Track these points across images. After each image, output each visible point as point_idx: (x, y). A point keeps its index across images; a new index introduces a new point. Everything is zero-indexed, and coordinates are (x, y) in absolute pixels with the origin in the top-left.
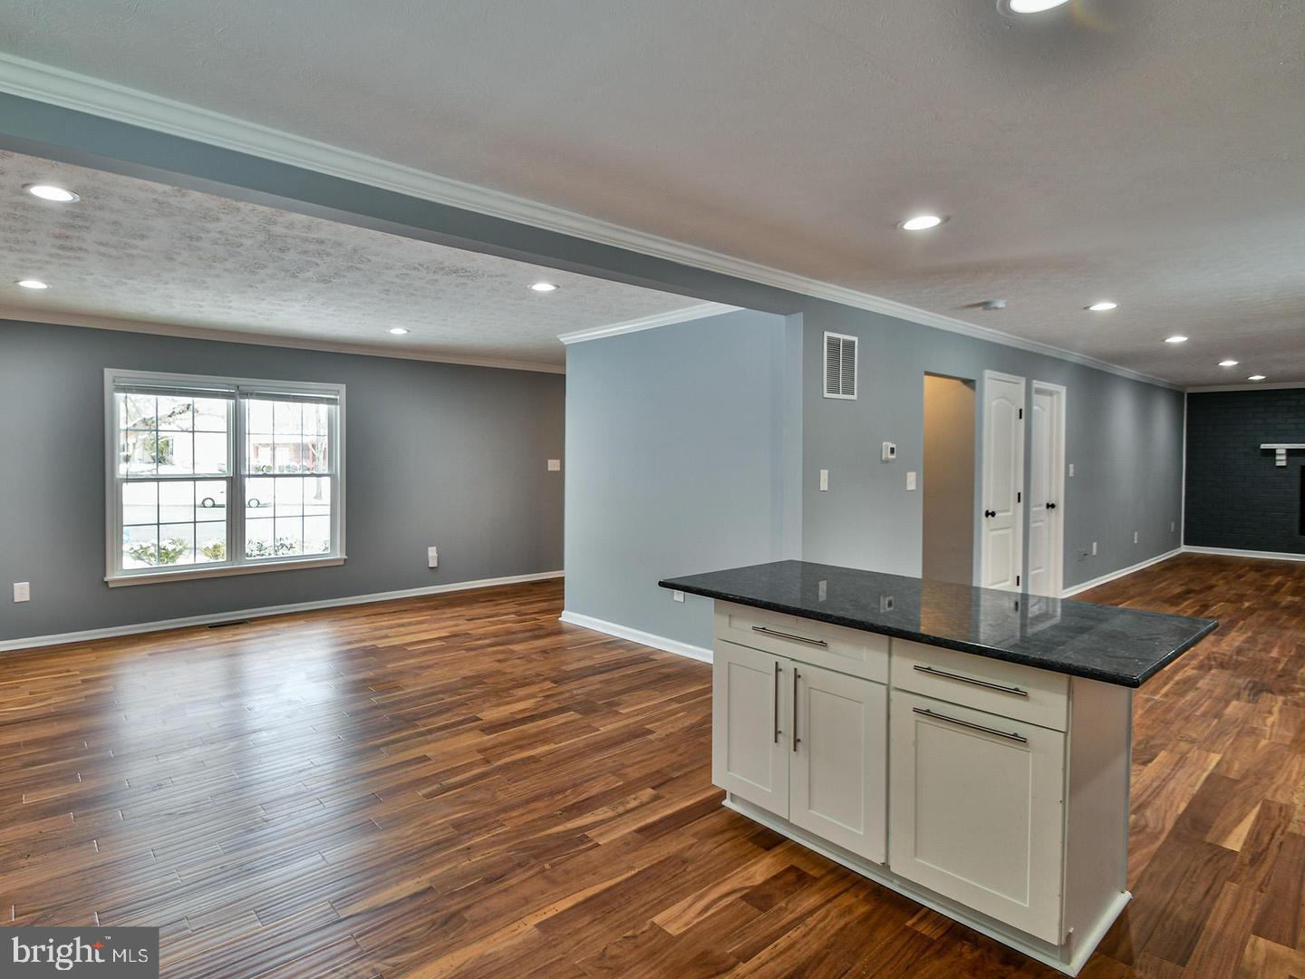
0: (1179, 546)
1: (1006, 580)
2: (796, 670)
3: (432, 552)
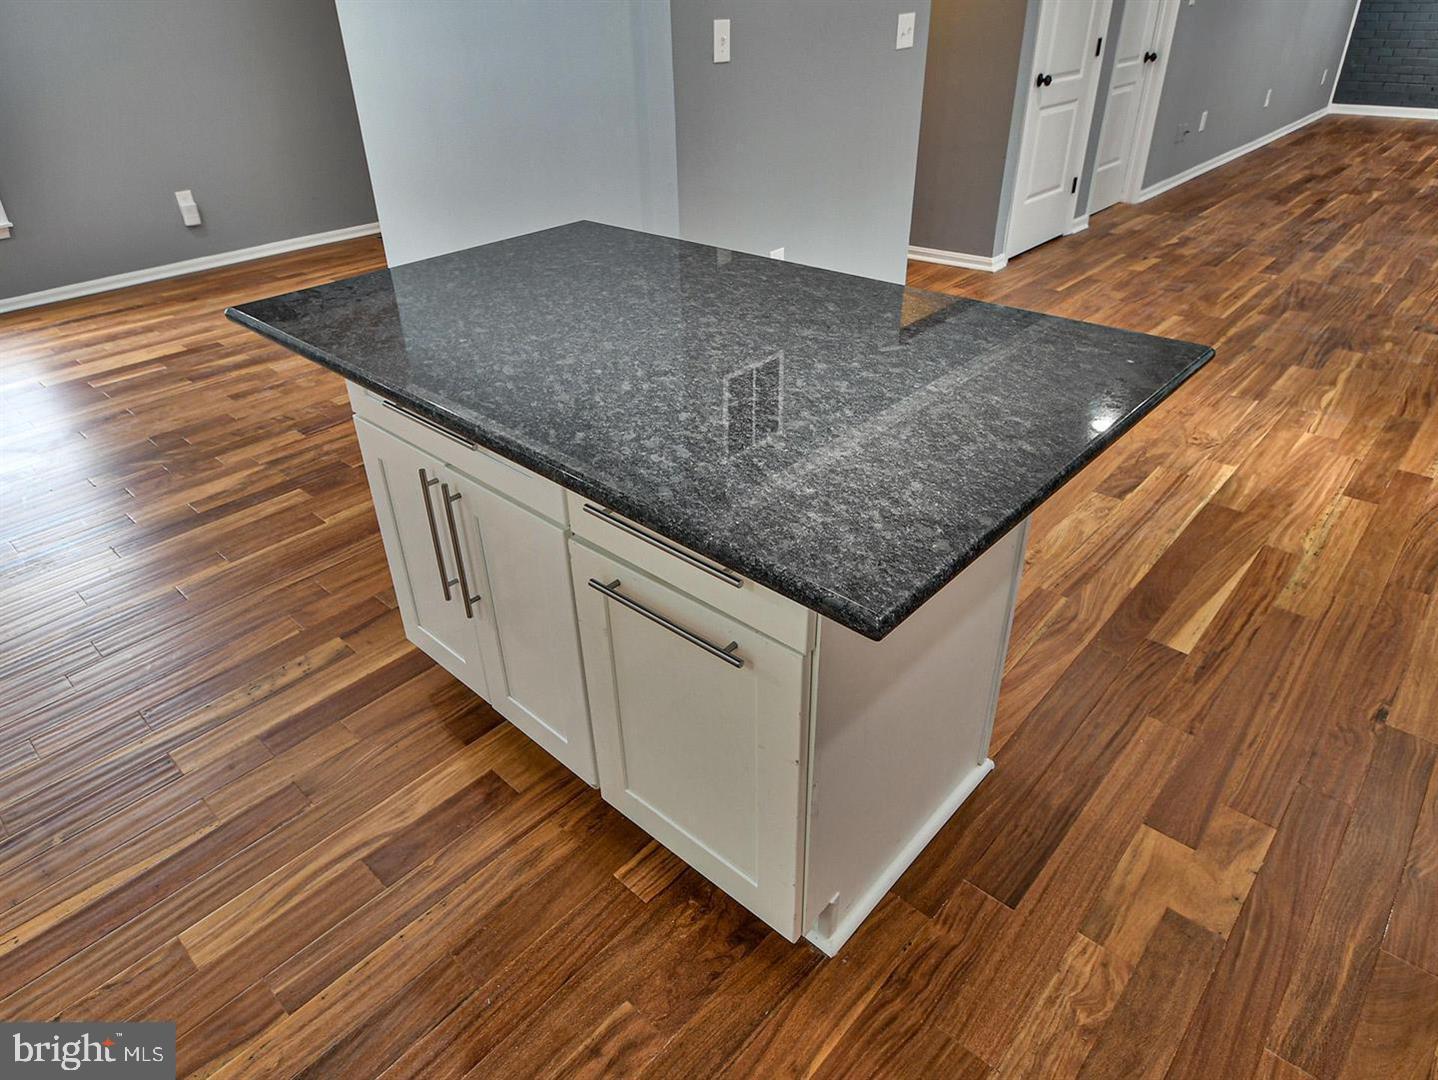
0: (1324, 105)
1: (1057, 187)
2: (445, 487)
3: (185, 200)
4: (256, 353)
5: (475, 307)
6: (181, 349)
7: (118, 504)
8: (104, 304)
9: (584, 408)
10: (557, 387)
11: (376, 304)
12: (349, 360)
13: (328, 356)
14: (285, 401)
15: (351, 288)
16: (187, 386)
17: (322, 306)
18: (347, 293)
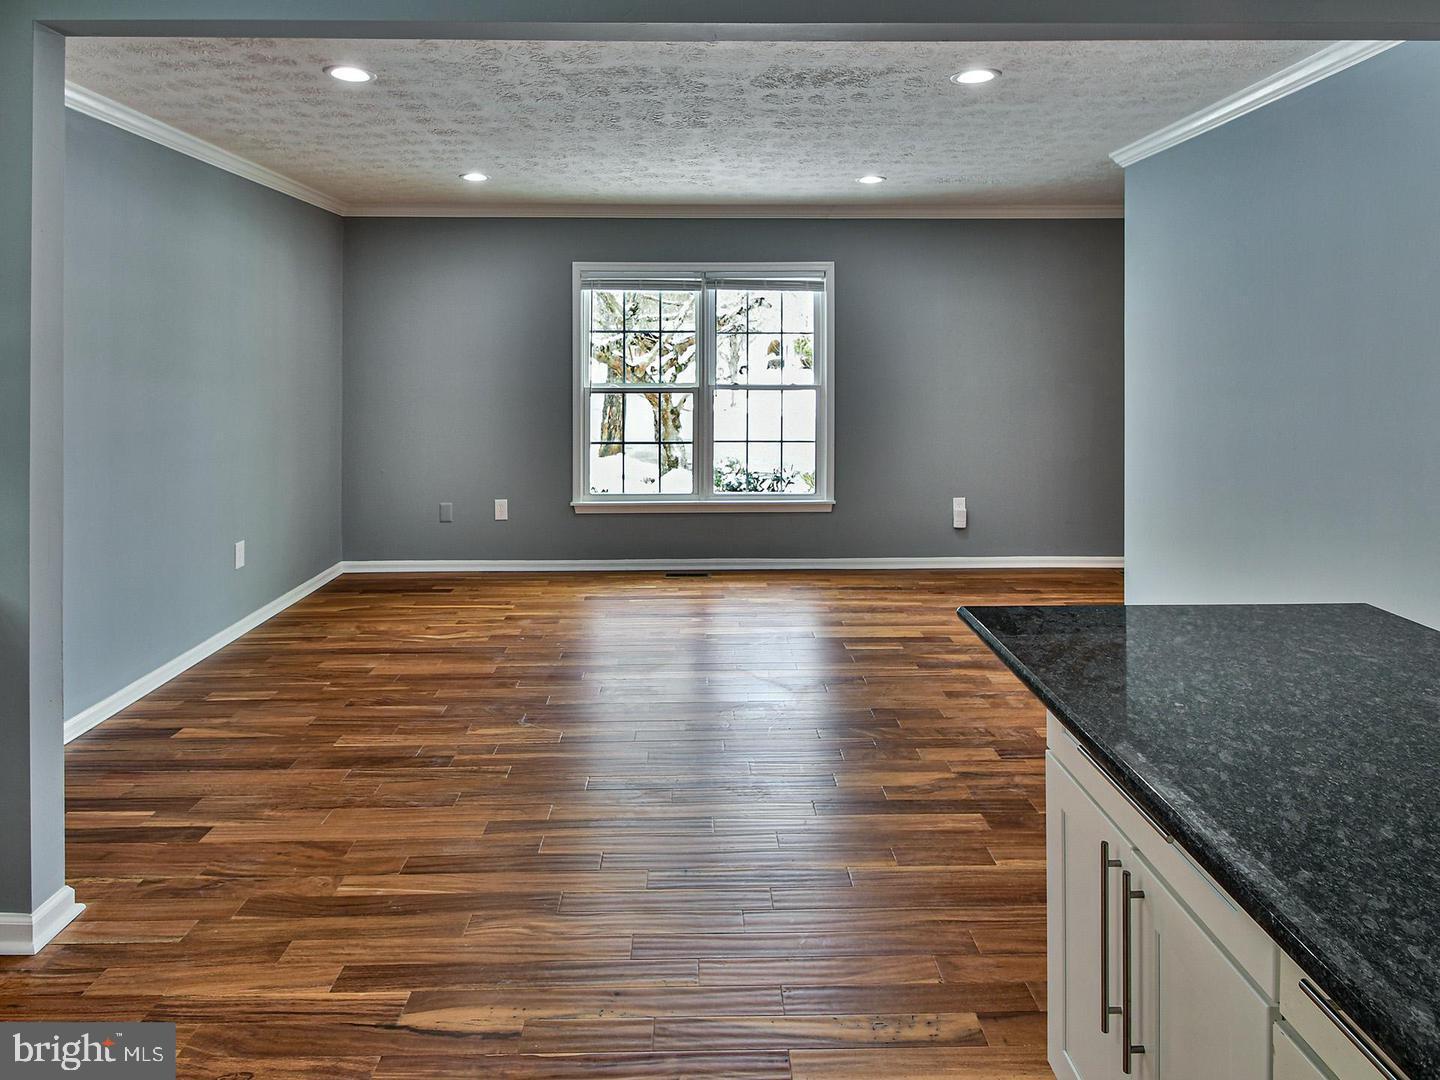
2: (1127, 875)
3: (959, 505)
4: (977, 657)
5: (1203, 671)
6: (918, 634)
7: (829, 762)
8: (875, 579)
9: (1318, 840)
10: (1286, 799)
11: (1096, 638)
12: (1051, 687)
13: (1034, 678)
14: (991, 714)
15: (1073, 616)
16: (914, 671)
17: (1041, 626)
18: (1068, 620)
